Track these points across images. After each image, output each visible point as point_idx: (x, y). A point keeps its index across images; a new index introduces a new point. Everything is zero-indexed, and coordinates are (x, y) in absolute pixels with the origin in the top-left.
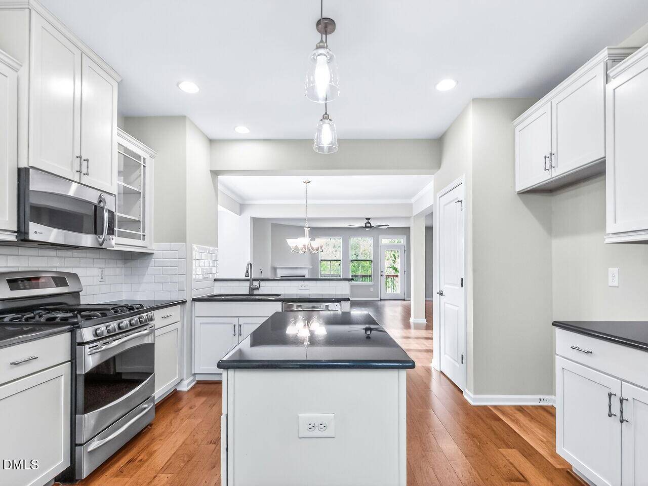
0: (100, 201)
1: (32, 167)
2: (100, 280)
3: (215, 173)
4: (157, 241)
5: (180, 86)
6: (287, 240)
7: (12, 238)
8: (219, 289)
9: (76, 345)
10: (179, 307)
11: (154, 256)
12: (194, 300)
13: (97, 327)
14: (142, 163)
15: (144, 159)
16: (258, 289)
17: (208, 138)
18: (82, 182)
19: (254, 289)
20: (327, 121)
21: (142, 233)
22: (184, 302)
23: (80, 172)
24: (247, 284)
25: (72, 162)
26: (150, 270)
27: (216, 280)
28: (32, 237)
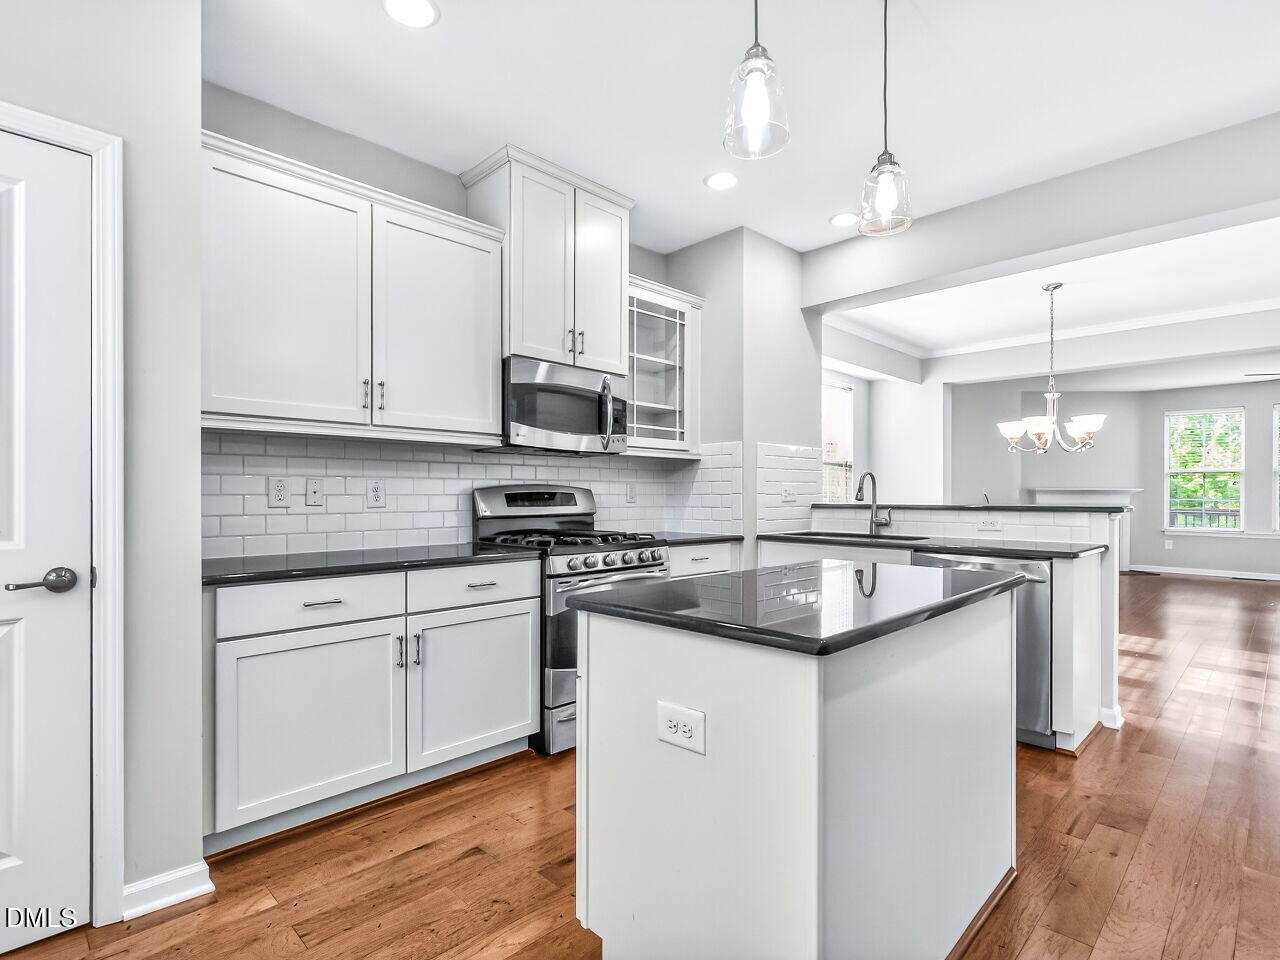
0: (604, 388)
1: (514, 355)
2: (629, 500)
3: (812, 313)
4: (705, 440)
5: (709, 182)
6: (1000, 425)
7: (497, 443)
8: (820, 523)
9: (545, 577)
10: (727, 546)
11: (701, 465)
12: (760, 538)
13: (571, 557)
14: (678, 321)
15: (682, 315)
16: (886, 525)
17: (793, 251)
18: (577, 364)
19: (880, 525)
20: (888, 167)
21: (678, 430)
22: (739, 539)
23: (573, 351)
24: (867, 515)
25: (564, 340)
26: (697, 488)
27: (814, 506)
28: (515, 440)
